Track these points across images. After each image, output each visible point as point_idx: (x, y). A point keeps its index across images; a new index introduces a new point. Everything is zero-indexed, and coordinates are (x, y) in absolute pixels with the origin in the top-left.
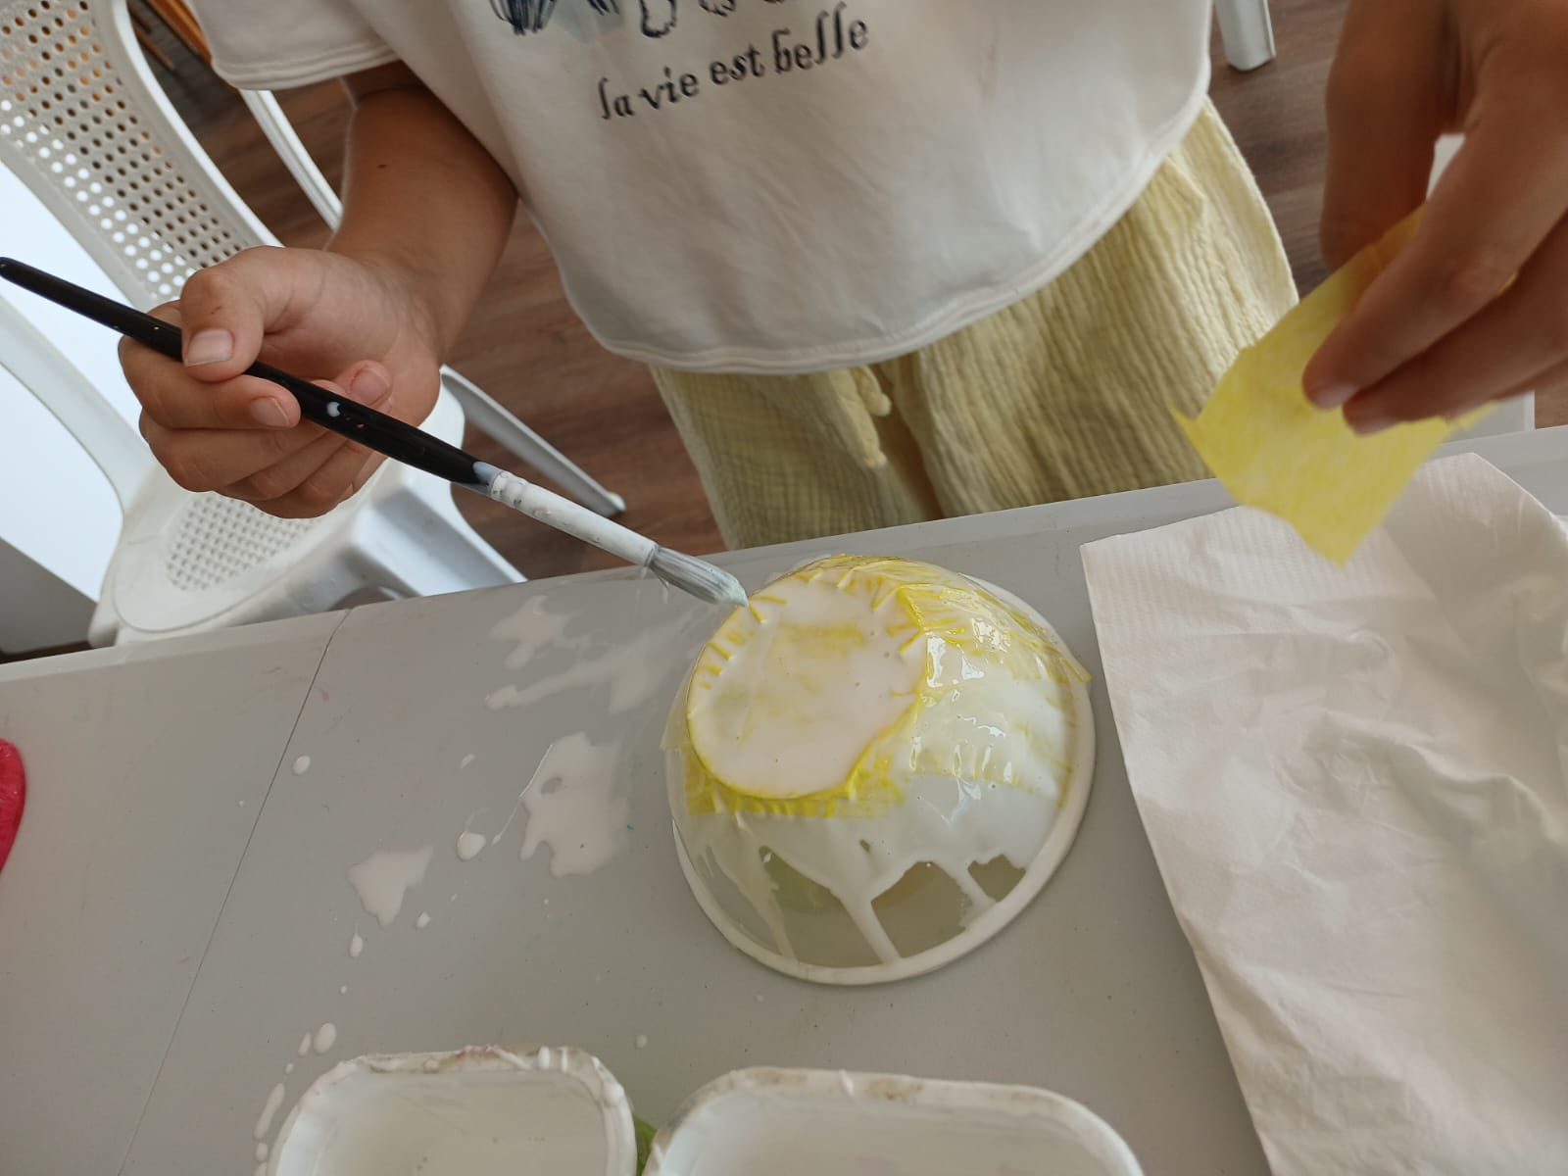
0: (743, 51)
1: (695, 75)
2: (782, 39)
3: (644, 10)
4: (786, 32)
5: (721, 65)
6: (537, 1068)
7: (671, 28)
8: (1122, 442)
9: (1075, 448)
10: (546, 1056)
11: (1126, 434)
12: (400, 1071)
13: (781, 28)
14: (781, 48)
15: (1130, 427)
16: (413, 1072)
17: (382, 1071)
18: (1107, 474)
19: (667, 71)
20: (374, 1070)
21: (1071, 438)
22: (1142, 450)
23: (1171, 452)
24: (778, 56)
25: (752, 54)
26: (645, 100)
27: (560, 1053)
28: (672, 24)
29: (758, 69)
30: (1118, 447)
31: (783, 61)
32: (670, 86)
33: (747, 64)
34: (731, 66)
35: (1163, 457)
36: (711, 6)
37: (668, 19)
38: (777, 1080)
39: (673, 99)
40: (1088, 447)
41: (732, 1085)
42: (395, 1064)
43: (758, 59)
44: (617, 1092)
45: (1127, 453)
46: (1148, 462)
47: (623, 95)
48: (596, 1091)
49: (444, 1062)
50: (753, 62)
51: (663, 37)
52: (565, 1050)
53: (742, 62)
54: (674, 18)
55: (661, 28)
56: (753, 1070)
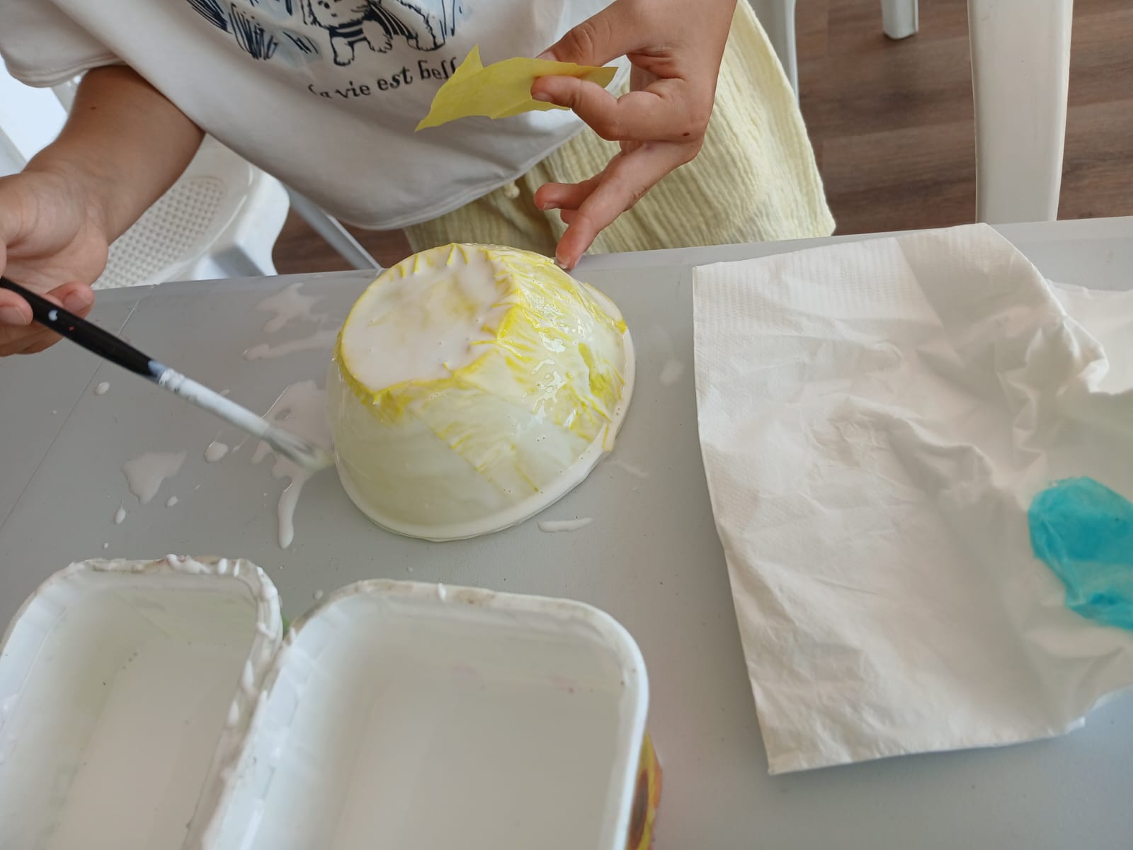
0: (398, 70)
1: (368, 86)
2: (422, 64)
3: (335, 52)
4: (426, 62)
5: (383, 80)
6: (216, 573)
7: (352, 61)
8: (690, 192)
9: (661, 207)
10: (223, 565)
11: (692, 187)
12: (115, 571)
13: (423, 59)
14: (424, 68)
15: (694, 180)
16: (124, 572)
17: (102, 570)
18: (684, 219)
19: (351, 83)
20: (95, 569)
21: (658, 201)
22: (703, 194)
23: (721, 193)
24: (422, 72)
25: (404, 72)
26: (338, 94)
27: (234, 564)
28: (353, 59)
29: (409, 79)
30: (688, 197)
31: (426, 74)
32: (354, 90)
33: (401, 79)
34: (390, 80)
35: (715, 196)
36: (377, 48)
37: (350, 56)
38: (390, 588)
39: (355, 95)
40: (669, 204)
41: (357, 590)
42: (112, 565)
43: (408, 74)
44: (271, 592)
45: (694, 200)
46: (707, 201)
47: (326, 91)
48: (255, 589)
49: (147, 566)
50: (405, 77)
51: (347, 66)
52: (238, 562)
53: (397, 77)
54: (353, 56)
55: (346, 61)
56: (373, 581)
